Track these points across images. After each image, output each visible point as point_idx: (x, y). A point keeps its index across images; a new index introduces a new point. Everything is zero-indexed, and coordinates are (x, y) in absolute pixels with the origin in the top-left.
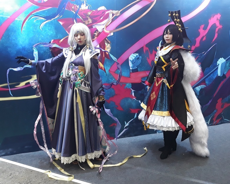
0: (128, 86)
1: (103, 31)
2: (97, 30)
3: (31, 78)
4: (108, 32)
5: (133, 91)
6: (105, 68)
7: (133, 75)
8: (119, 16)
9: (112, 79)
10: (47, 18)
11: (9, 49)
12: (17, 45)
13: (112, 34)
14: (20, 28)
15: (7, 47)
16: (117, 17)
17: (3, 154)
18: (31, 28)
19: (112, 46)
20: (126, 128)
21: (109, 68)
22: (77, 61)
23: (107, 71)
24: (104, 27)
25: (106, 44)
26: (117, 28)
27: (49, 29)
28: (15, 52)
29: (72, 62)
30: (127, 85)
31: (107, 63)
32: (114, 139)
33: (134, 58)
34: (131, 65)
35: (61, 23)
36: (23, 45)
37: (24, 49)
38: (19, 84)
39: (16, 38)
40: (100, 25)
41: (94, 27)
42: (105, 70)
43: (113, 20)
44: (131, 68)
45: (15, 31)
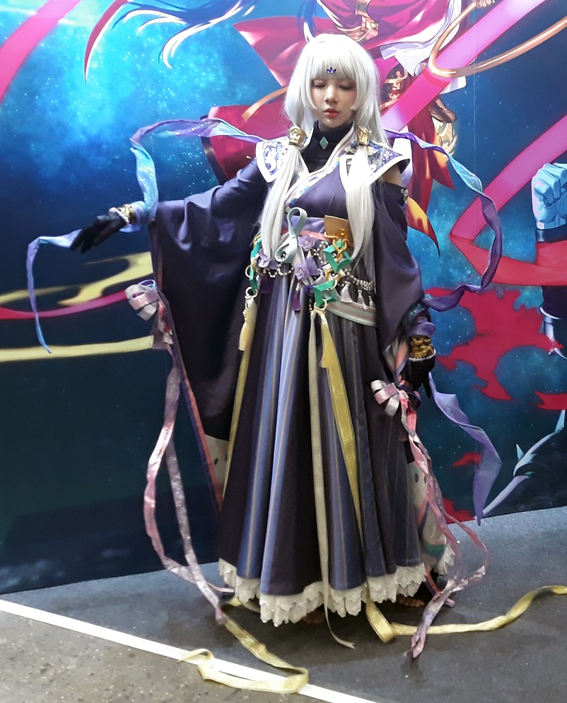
0: (531, 297)
1: (425, 72)
2: (400, 67)
3: (125, 266)
4: (445, 74)
5: (549, 318)
6: (434, 224)
7: (548, 251)
8: (490, 8)
9: (461, 269)
10: (192, 17)
11: (33, 147)
12: (64, 129)
13: (461, 83)
14: (80, 58)
15: (23, 139)
16: (480, 14)
17: (12, 582)
18: (126, 57)
19: (461, 133)
20: (521, 471)
21: (449, 225)
22: (317, 196)
23: (441, 236)
24: (427, 52)
25: (437, 124)
26: (482, 56)
27: (198, 64)
28: (60, 161)
29: (298, 203)
30: (527, 293)
31: (443, 202)
32: (471, 518)
33: (552, 182)
34: (539, 210)
35: (249, 38)
36: (94, 131)
37: (95, 145)
38: (75, 293)
39: (64, 103)
40: (411, 45)
41: (386, 55)
42: (432, 234)
43: (465, 26)
44: (541, 226)
45: (59, 73)
